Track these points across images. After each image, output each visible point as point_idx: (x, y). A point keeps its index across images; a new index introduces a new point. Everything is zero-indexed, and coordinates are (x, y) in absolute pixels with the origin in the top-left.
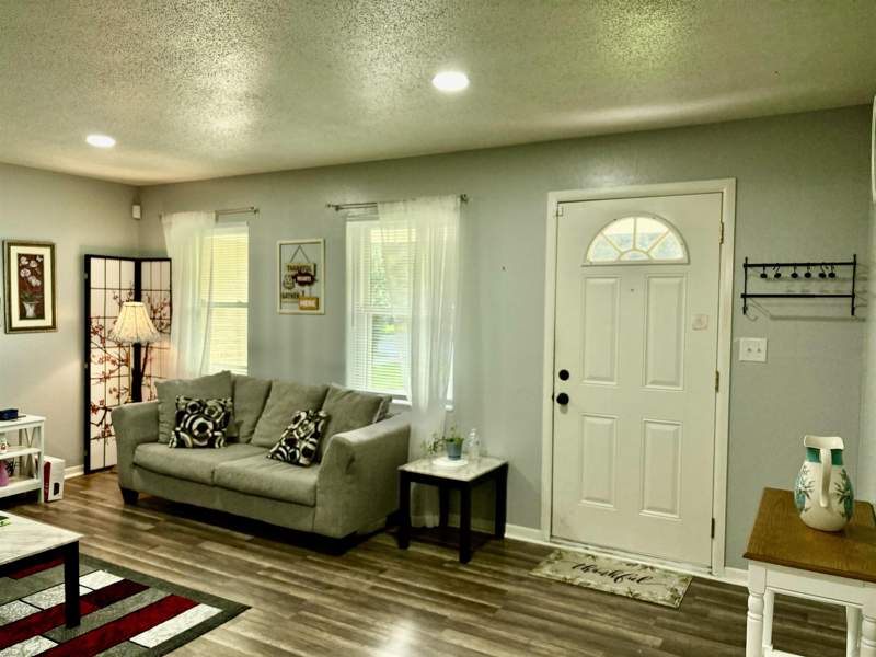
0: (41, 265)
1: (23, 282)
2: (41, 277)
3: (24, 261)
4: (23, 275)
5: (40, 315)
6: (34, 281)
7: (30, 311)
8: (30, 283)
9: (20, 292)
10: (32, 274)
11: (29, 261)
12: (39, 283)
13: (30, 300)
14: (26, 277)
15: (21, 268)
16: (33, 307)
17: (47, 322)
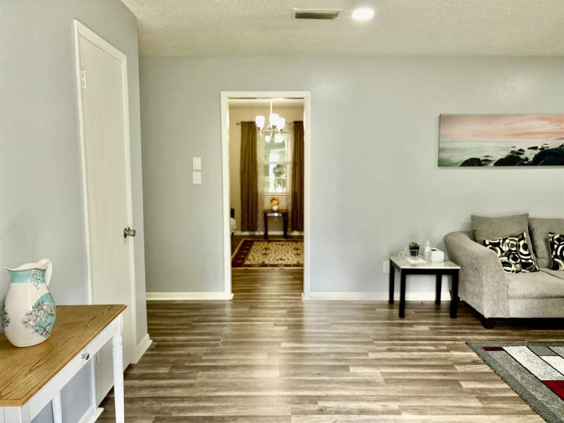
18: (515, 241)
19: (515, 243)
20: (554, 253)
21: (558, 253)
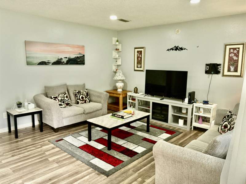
0: (238, 52)
1: (230, 59)
2: (238, 56)
3: (232, 51)
4: (231, 56)
5: (236, 70)
6: (235, 58)
7: (232, 69)
8: (233, 59)
9: (229, 62)
10: (234, 56)
11: (234, 50)
12: (237, 58)
13: (232, 65)
14: (232, 57)
15: (230, 53)
16: (234, 68)
17: (238, 74)
18: (63, 95)
19: (63, 96)
20: (77, 98)
21: (78, 98)
